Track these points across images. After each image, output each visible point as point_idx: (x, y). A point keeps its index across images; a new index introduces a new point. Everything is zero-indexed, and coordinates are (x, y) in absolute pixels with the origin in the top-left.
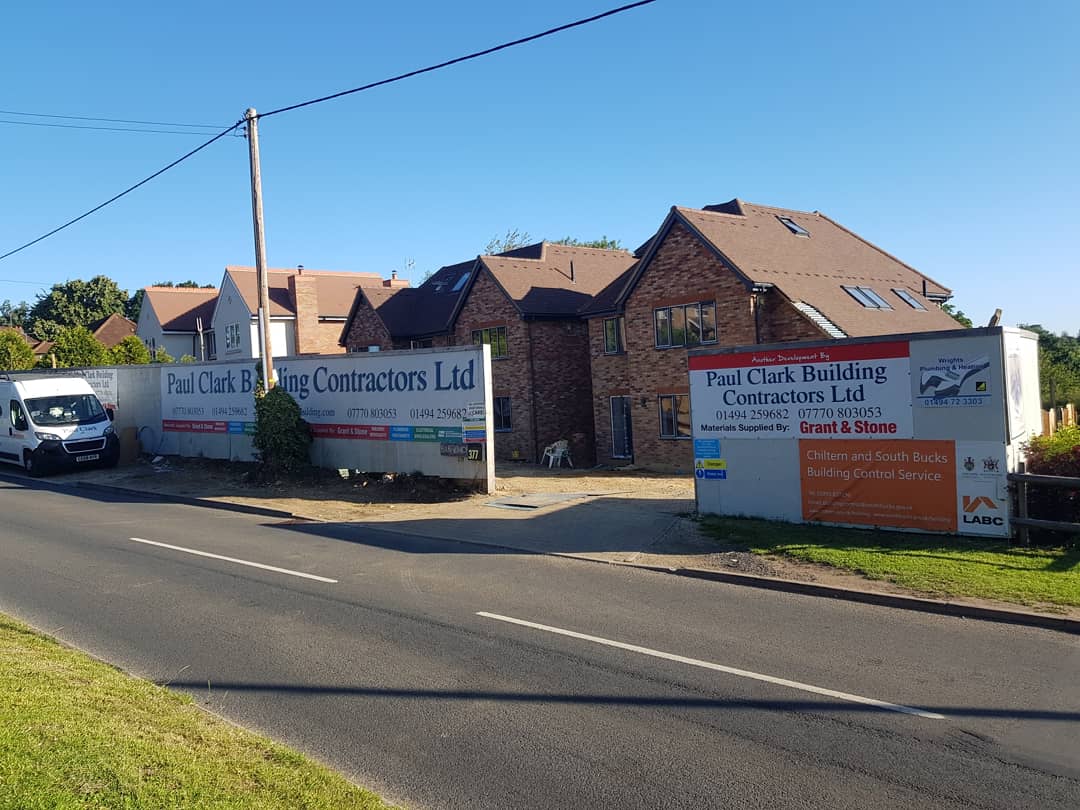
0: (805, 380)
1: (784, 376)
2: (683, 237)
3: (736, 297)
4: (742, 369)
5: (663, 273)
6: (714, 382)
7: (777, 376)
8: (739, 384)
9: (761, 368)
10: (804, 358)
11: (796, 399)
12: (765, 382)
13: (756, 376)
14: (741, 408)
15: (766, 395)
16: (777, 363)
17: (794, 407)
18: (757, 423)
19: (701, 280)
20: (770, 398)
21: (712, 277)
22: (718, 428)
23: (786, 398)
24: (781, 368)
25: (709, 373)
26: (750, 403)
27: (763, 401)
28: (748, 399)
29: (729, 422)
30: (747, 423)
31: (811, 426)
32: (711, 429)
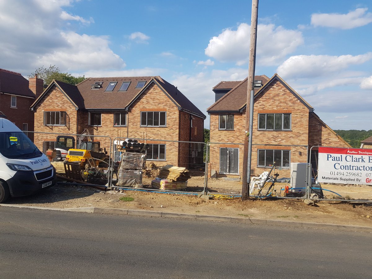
0: (369, 162)
1: (361, 160)
2: (277, 87)
3: (302, 113)
4: (343, 155)
5: (265, 99)
6: (330, 159)
7: (358, 159)
8: (342, 161)
9: (351, 155)
10: (369, 153)
11: (365, 169)
12: (352, 161)
13: (349, 158)
14: (342, 171)
15: (353, 166)
16: (358, 154)
17: (364, 173)
18: (348, 178)
19: (285, 105)
20: (354, 168)
21: (290, 104)
22: (330, 178)
23: (361, 168)
24: (360, 156)
25: (328, 155)
26: (346, 169)
27: (351, 168)
28: (345, 167)
29: (336, 176)
30: (344, 177)
31: (370, 180)
32: (327, 178)
